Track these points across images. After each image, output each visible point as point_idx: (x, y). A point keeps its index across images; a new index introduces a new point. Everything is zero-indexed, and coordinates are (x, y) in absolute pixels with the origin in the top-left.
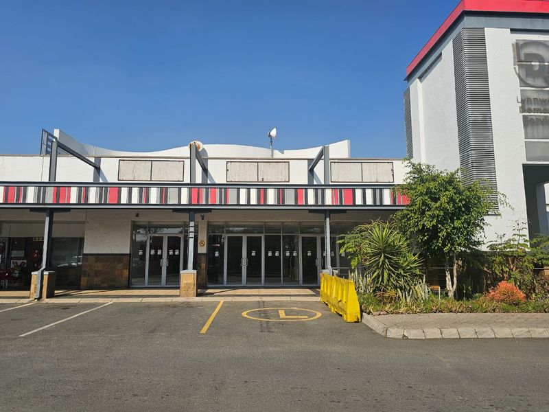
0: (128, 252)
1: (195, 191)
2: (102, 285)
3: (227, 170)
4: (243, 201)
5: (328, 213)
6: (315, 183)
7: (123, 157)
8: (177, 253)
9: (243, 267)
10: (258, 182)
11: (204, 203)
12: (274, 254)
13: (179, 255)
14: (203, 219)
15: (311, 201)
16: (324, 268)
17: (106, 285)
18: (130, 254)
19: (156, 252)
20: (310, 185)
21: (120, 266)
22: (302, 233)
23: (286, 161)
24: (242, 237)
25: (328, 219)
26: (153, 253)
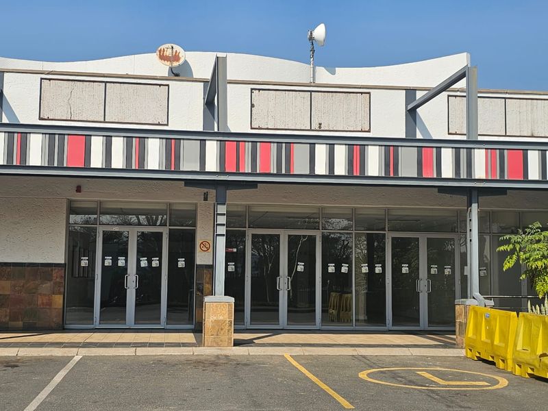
0: (63, 262)
1: (231, 147)
2: (12, 324)
3: (252, 106)
4: (321, 168)
5: (475, 193)
6: (419, 136)
7: (48, 74)
8: (155, 263)
9: (281, 293)
10: (311, 130)
11: (248, 170)
12: (338, 268)
13: (159, 268)
14: (206, 199)
15: (448, 171)
16: (464, 295)
17: (20, 324)
18: (65, 264)
19: (115, 261)
20: (410, 139)
21: (46, 287)
22: (392, 229)
23: (365, 91)
24: (278, 236)
25: (475, 206)
26: (108, 262)
